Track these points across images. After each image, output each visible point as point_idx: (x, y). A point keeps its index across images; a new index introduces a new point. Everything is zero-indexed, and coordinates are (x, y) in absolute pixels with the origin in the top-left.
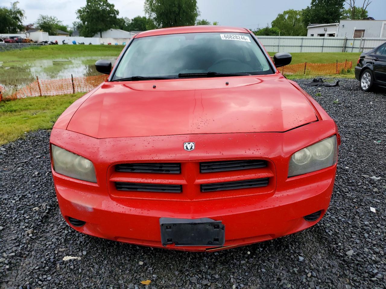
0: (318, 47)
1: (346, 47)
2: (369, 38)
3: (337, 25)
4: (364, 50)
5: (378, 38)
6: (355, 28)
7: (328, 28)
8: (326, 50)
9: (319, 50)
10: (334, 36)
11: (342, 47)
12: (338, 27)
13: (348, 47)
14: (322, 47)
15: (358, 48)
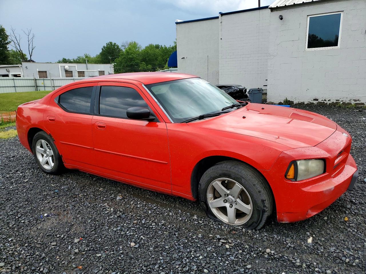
0: (11, 87)
1: (37, 86)
2: (56, 78)
3: (20, 67)
4: (55, 88)
5: (60, 78)
6: (37, 69)
7: (10, 69)
8: (19, 90)
9: (12, 90)
10: (20, 76)
11: (34, 86)
12: (22, 69)
13: (39, 86)
14: (14, 87)
15: (50, 87)
